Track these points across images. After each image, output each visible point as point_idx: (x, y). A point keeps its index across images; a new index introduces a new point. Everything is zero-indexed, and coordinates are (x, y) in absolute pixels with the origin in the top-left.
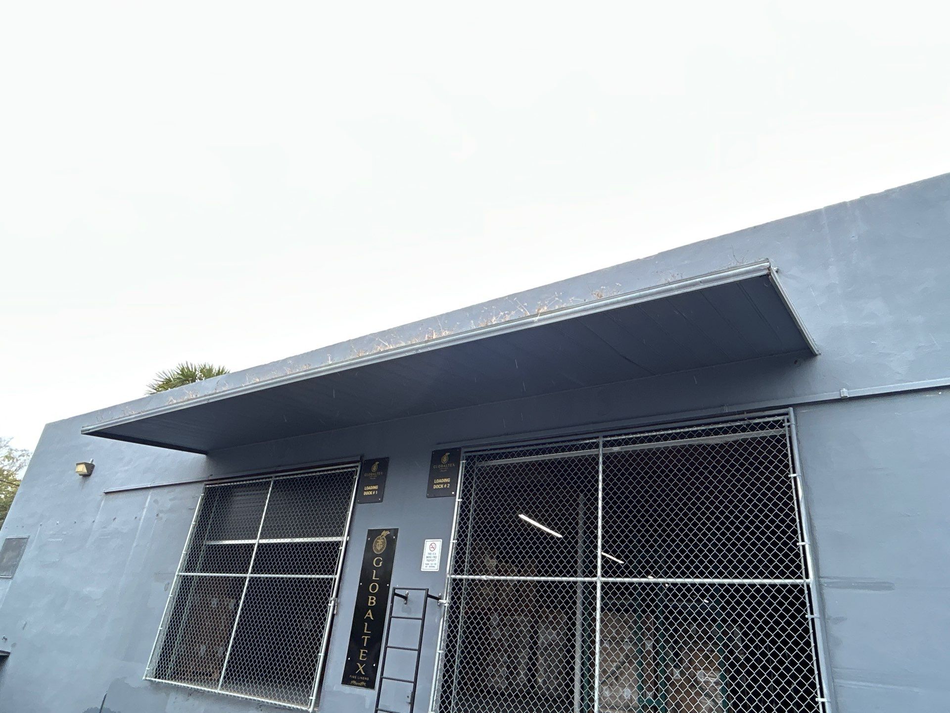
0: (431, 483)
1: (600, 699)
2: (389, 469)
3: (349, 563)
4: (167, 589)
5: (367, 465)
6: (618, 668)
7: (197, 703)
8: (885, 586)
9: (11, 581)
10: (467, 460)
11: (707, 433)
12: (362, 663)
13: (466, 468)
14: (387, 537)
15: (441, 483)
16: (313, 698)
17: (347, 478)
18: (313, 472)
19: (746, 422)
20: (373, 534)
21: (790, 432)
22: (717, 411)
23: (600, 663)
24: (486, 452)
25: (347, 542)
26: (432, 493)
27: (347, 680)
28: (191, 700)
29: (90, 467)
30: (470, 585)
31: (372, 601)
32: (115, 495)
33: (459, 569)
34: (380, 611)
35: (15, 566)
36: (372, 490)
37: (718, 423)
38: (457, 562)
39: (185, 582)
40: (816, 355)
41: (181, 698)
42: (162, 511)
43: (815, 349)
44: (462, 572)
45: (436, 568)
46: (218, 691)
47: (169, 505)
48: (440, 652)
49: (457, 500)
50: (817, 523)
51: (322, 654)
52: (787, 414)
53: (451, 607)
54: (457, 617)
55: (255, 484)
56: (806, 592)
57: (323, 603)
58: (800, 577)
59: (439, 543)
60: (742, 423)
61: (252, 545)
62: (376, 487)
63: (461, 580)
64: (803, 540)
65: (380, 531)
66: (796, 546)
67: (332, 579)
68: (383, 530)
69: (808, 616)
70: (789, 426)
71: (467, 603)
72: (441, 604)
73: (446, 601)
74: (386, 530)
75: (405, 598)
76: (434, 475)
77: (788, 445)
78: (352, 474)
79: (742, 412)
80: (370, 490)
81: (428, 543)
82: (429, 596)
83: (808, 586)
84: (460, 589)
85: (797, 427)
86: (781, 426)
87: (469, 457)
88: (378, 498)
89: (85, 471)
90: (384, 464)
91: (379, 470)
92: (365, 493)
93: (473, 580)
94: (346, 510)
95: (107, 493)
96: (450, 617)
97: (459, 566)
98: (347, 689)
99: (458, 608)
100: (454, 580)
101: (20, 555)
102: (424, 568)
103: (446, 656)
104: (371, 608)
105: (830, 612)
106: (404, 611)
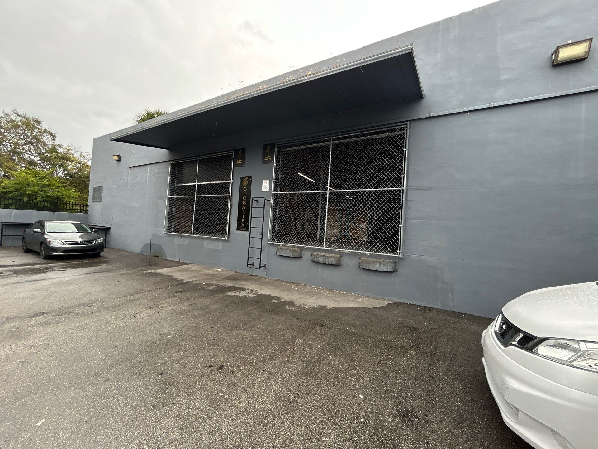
0: (263, 158)
1: (326, 233)
2: (246, 152)
3: (234, 190)
4: (164, 202)
5: (236, 152)
6: (333, 224)
7: (185, 239)
8: (430, 189)
9: (101, 203)
10: (277, 148)
11: (374, 133)
12: (243, 223)
13: (277, 151)
14: (248, 179)
15: (267, 158)
16: (227, 235)
17: (229, 157)
18: (214, 155)
19: (390, 128)
20: (242, 179)
21: (407, 132)
22: (379, 124)
23: (327, 222)
24: (285, 145)
25: (232, 182)
26: (264, 162)
27: (238, 229)
28: (183, 238)
29: (119, 157)
30: (280, 195)
31: (244, 203)
32: (134, 168)
33: (276, 190)
34: (248, 206)
35: (101, 198)
36: (240, 162)
37: (379, 129)
38: (275, 187)
39: (171, 200)
40: (423, 98)
41: (179, 238)
42: (155, 174)
43: (424, 94)
44: (277, 191)
45: (268, 190)
46: (192, 235)
47: (158, 171)
48: (270, 218)
49: (274, 164)
50: (410, 167)
51: (228, 221)
52: (407, 124)
53: (274, 203)
54: (276, 207)
55: (191, 161)
56: (402, 192)
57: (226, 204)
58: (401, 187)
59: (268, 181)
60: (388, 129)
61: (195, 185)
62: (241, 161)
63: (277, 194)
64: (404, 174)
65: (245, 178)
66: (401, 176)
67: (228, 196)
68: (245, 177)
69: (401, 200)
70: (407, 130)
71: (280, 202)
72: (270, 202)
73: (272, 201)
74: (247, 177)
75: (257, 201)
76: (264, 154)
77: (405, 137)
78: (231, 155)
79: (389, 124)
80: (239, 162)
81: (264, 181)
82: (265, 200)
83: (403, 190)
84: (277, 197)
85: (410, 130)
86: (404, 130)
87: (278, 147)
88: (243, 165)
89: (118, 159)
90: (243, 151)
91: (241, 154)
92: (237, 163)
93: (282, 194)
94: (231, 170)
95: (130, 167)
96: (274, 207)
97: (276, 189)
98: (239, 232)
99: (277, 203)
100: (275, 194)
101: (101, 193)
102: (263, 190)
103: (273, 219)
104: (244, 205)
105: (409, 198)
106: (257, 205)
